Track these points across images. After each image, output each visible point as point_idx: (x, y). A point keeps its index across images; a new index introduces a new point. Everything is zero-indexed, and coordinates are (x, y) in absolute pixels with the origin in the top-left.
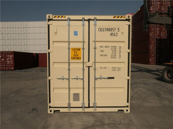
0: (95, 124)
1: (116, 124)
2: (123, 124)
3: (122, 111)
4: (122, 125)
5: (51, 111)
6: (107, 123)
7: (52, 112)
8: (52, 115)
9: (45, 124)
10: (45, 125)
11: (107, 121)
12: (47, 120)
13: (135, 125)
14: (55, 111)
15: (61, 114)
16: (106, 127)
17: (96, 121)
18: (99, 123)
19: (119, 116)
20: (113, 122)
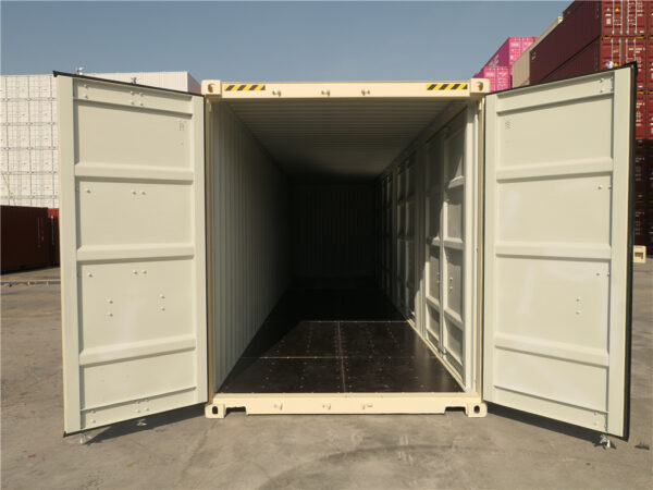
0: (365, 447)
1: (435, 447)
2: (456, 447)
3: (462, 413)
4: (453, 450)
5: (215, 410)
6: (407, 443)
7: (221, 414)
8: (221, 421)
9: (201, 445)
10: (202, 450)
11: (404, 440)
12: (206, 437)
13: (496, 451)
14: (229, 411)
15: (249, 419)
16: (401, 454)
17: (369, 438)
18: (378, 445)
19: (449, 425)
20: (427, 443)
